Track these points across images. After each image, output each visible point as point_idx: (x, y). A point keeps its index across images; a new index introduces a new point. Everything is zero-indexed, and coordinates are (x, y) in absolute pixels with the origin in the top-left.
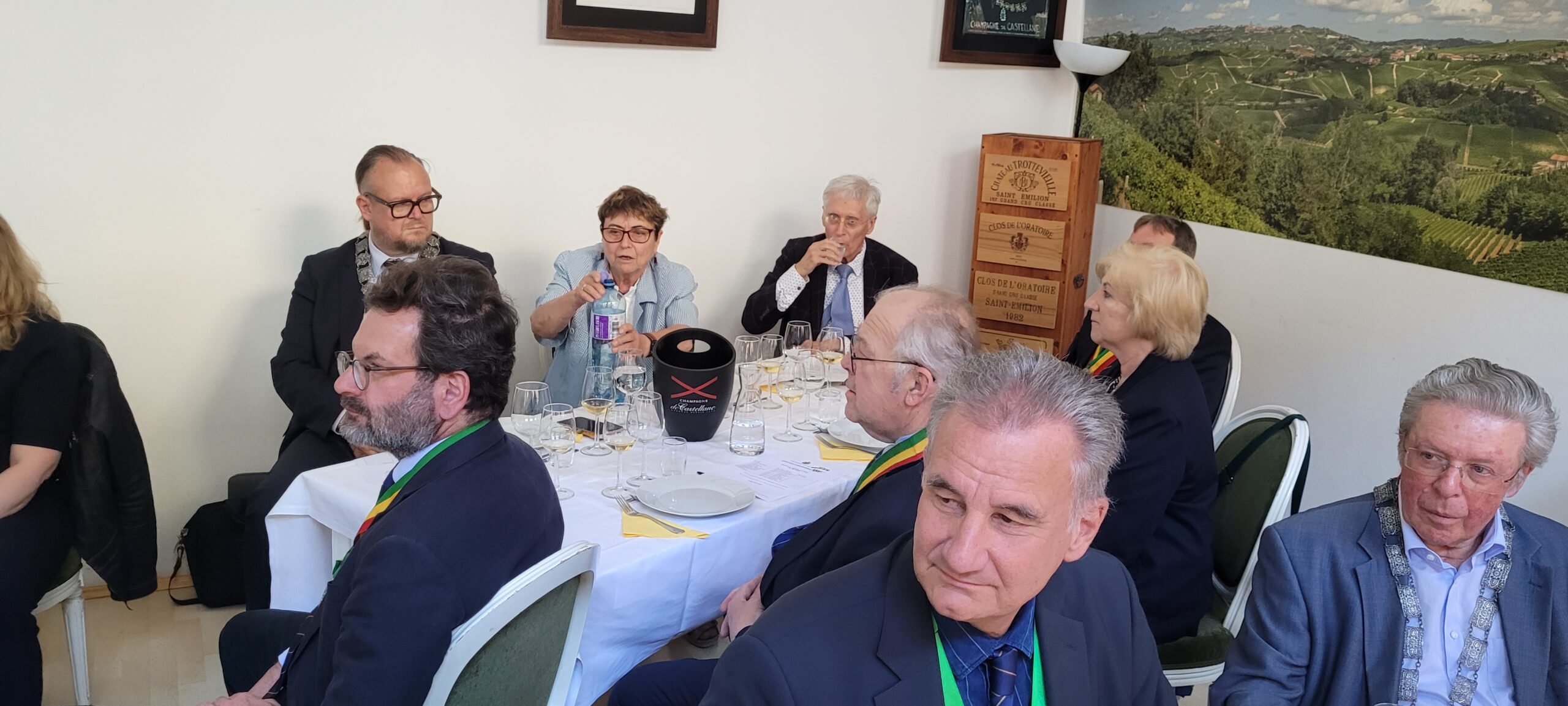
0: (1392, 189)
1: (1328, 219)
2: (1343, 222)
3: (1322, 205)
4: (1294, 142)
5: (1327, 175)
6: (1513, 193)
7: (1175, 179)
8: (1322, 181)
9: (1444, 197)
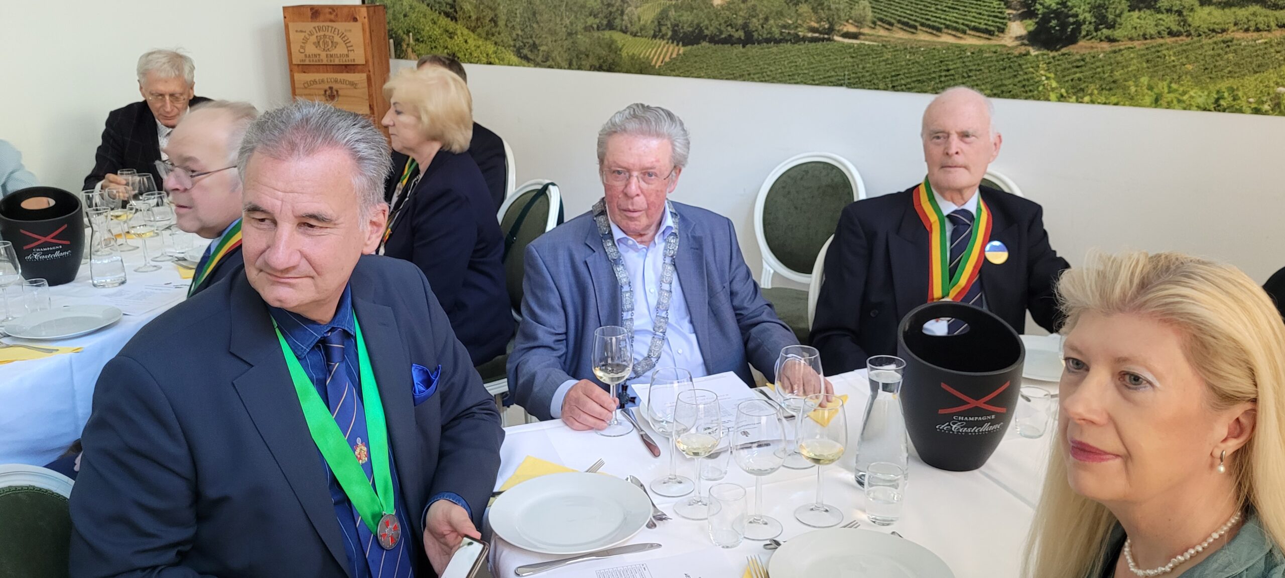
0: (597, 21)
1: (560, 49)
2: (569, 49)
3: (554, 39)
5: (553, 16)
6: (672, 14)
7: (447, 31)
8: (550, 20)
9: (631, 22)
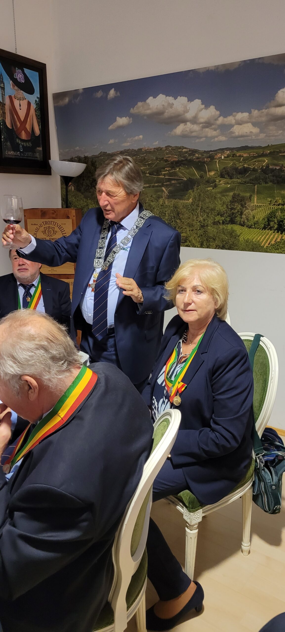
0: (223, 218)
4: (173, 201)
5: (192, 215)
6: (279, 214)
8: (189, 218)
9: (247, 219)
